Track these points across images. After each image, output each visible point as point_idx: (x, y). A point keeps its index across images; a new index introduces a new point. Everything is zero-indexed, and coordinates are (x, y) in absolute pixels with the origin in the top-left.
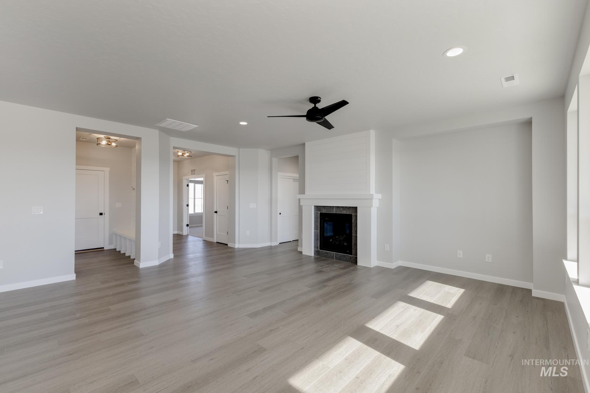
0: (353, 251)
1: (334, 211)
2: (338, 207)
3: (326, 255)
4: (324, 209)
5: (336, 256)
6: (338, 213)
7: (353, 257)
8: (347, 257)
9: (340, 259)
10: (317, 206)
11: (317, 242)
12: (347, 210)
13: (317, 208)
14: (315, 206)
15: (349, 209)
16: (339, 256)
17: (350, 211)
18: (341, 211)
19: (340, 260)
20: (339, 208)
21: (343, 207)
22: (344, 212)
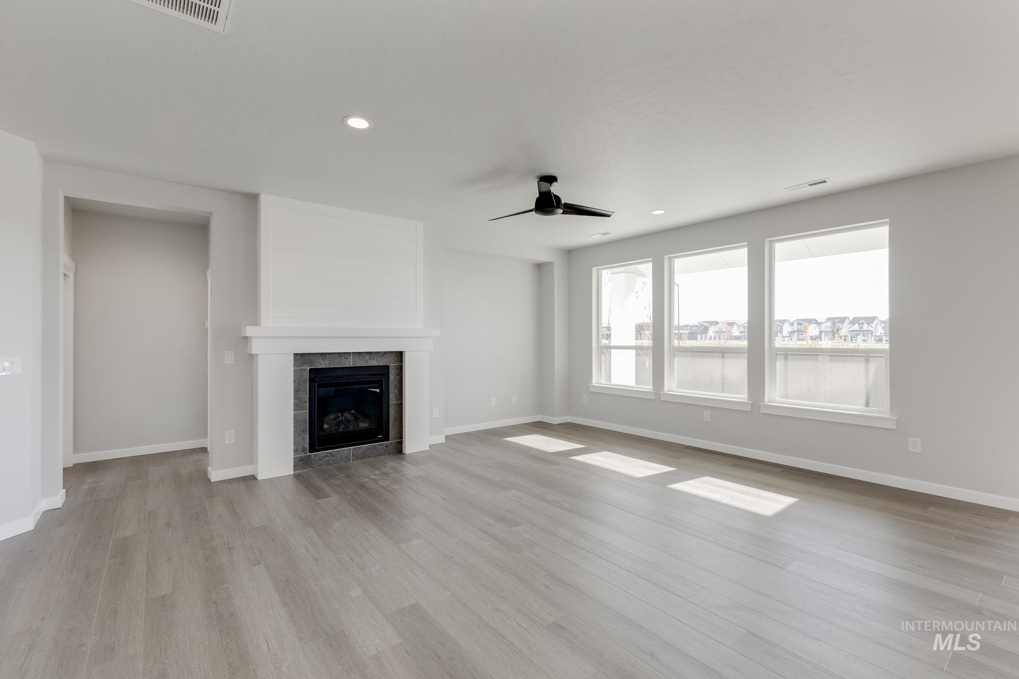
0: (392, 433)
1: (350, 363)
2: (359, 353)
3: (328, 461)
4: (323, 360)
5: (355, 453)
6: (358, 365)
7: (391, 444)
8: (380, 447)
9: (364, 456)
10: (302, 354)
11: (304, 438)
12: (379, 358)
13: (300, 358)
14: (295, 354)
15: (382, 356)
16: (362, 452)
17: (386, 359)
18: (367, 362)
19: (365, 458)
20: (361, 356)
21: (370, 353)
22: (374, 363)
